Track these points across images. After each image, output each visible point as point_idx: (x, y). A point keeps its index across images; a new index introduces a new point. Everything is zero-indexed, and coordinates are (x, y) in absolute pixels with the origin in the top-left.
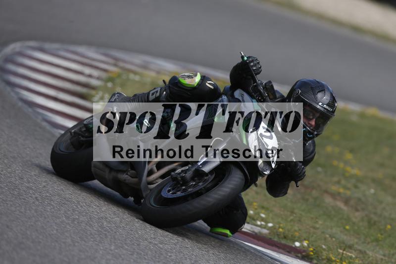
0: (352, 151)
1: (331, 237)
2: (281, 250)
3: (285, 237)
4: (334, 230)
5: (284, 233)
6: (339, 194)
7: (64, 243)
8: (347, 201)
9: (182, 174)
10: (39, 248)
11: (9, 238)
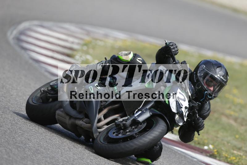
0: (237, 87)
1: (228, 142)
2: (197, 152)
3: (199, 143)
4: (229, 138)
5: (198, 141)
6: (231, 115)
8: (236, 120)
9: (123, 122)
10: (49, 152)
11: (29, 146)
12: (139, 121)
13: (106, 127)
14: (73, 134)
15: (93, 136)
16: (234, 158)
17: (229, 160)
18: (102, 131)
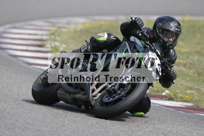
1: (181, 85)
2: (158, 99)
3: (158, 92)
4: (182, 82)
5: (157, 90)
7: (47, 122)
8: (185, 66)
9: (113, 87)
10: (35, 127)
11: (19, 126)
12: (124, 84)
13: (99, 94)
14: (74, 106)
15: (91, 104)
16: (188, 96)
17: (184, 99)
18: (97, 99)
